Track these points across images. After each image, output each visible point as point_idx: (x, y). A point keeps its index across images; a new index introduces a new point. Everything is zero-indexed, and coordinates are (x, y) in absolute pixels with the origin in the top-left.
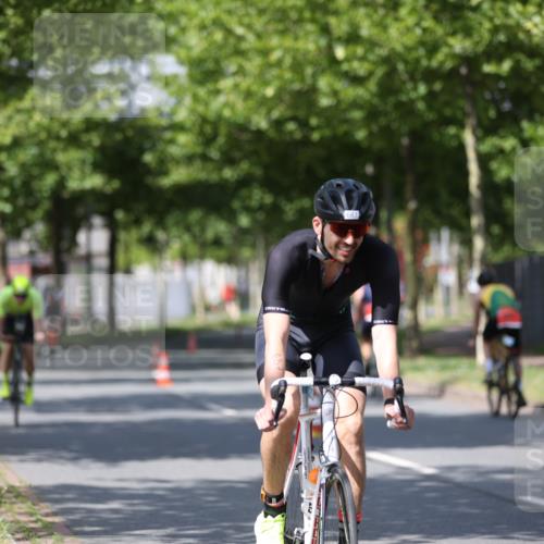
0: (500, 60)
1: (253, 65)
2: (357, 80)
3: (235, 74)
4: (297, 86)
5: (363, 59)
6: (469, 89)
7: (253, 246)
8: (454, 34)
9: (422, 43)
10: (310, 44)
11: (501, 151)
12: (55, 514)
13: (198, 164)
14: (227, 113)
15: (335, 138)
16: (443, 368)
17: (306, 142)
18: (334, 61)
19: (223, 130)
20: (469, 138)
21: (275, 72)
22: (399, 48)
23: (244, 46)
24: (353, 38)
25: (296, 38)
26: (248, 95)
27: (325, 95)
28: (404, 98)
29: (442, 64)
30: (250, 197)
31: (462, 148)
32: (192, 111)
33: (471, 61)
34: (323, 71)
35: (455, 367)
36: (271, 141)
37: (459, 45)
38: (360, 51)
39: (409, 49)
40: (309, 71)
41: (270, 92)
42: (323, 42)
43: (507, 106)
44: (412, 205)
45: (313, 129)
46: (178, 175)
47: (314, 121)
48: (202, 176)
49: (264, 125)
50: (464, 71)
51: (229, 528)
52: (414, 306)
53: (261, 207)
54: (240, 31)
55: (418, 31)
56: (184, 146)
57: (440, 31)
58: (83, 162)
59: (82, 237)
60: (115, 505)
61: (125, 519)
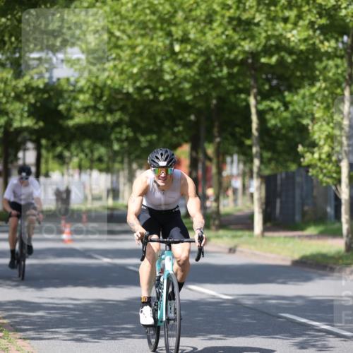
0: (271, 55)
1: (126, 54)
2: (186, 65)
3: (114, 59)
4: (151, 67)
5: (190, 52)
6: (253, 72)
7: (122, 162)
8: (244, 39)
9: (226, 44)
10: (160, 42)
11: (272, 109)
12: (4, 318)
13: (91, 112)
14: (109, 82)
15: (172, 99)
16: (234, 237)
17: (156, 101)
18: (173, 53)
19: (107, 92)
20: (252, 101)
21: (138, 59)
22: (212, 46)
23: (120, 43)
24: (185, 40)
25: (152, 39)
26: (122, 72)
27: (168, 73)
28: (214, 76)
29: (236, 56)
30: (121, 133)
31: (248, 106)
32: (88, 81)
33: (255, 55)
34: (167, 59)
35: (241, 236)
36: (135, 100)
37: (247, 46)
38: (189, 47)
39: (218, 47)
40: (159, 59)
41: (135, 70)
42: (167, 42)
43: (275, 82)
44: (218, 140)
45: (161, 93)
46: (79, 119)
47: (161, 89)
48: (94, 119)
49: (131, 90)
50: (250, 61)
51: (108, 328)
52: (217, 200)
53: (127, 139)
54: (118, 34)
55: (224, 37)
56: (83, 101)
57: (236, 37)
58: (23, 109)
59: (20, 154)
60: (40, 313)
61: (46, 322)
